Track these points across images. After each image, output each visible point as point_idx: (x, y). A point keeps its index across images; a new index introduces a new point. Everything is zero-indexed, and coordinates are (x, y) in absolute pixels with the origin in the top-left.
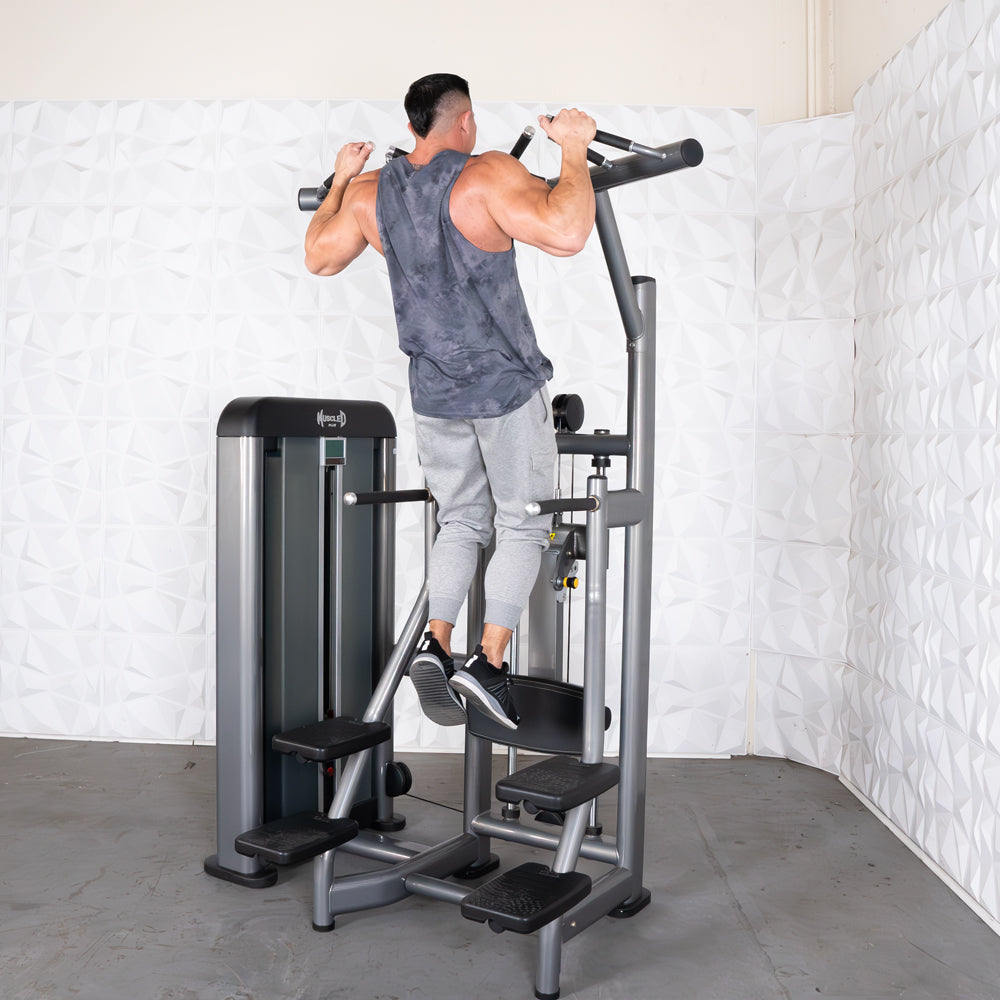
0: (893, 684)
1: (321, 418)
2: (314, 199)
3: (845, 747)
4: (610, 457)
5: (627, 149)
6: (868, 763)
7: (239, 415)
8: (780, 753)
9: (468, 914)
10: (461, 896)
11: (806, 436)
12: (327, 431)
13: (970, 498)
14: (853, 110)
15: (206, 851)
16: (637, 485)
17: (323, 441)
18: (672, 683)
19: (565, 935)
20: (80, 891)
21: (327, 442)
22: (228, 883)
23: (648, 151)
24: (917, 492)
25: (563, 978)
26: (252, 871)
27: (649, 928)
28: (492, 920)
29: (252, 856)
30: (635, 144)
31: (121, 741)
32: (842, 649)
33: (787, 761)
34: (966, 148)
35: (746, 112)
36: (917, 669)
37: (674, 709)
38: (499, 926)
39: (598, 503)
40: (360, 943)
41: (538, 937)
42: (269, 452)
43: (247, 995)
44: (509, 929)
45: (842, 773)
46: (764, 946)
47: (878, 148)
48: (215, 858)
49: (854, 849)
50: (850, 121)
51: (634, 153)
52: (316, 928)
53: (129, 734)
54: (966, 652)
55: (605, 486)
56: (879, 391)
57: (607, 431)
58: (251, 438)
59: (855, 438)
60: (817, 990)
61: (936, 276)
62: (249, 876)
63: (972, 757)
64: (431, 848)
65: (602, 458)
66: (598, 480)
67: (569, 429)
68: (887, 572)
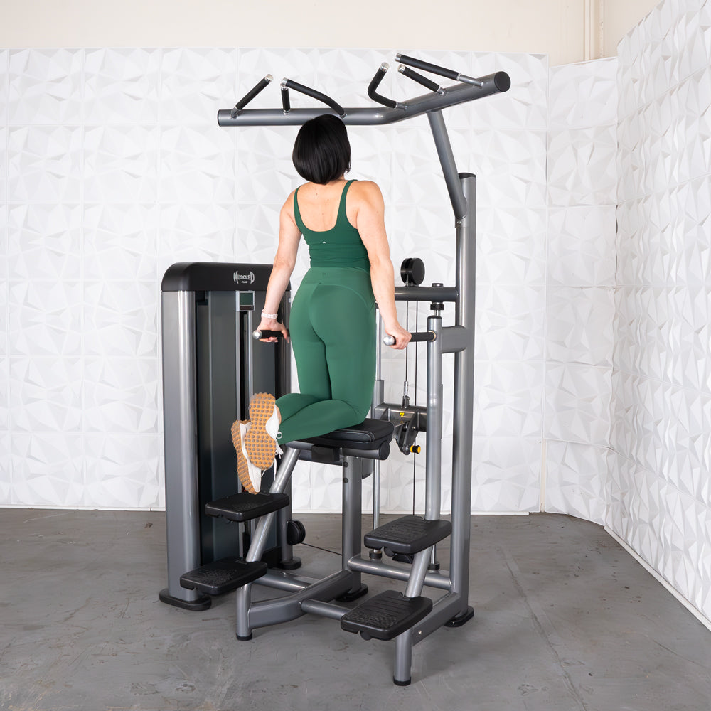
0: (642, 462)
1: (236, 277)
2: (228, 118)
3: (608, 506)
4: (444, 303)
5: (456, 79)
6: (625, 517)
7: (178, 276)
8: (564, 511)
9: (346, 627)
10: (341, 614)
11: (582, 288)
12: (241, 286)
13: (698, 332)
14: (617, 55)
15: (160, 586)
16: (463, 323)
17: (238, 293)
18: (488, 462)
19: (414, 640)
20: (71, 616)
21: (241, 294)
22: (176, 608)
23: (471, 81)
24: (660, 328)
25: (413, 670)
26: (193, 599)
27: (473, 634)
28: (362, 631)
29: (192, 589)
30: (462, 76)
31: (99, 509)
32: (607, 438)
33: (568, 516)
34: (698, 82)
35: (540, 57)
36: (659, 452)
37: (489, 481)
38: (368, 635)
39: (435, 336)
40: (270, 649)
41: (396, 642)
42: (199, 302)
43: (191, 686)
44: (375, 638)
45: (606, 524)
46: (553, 644)
47: (634, 83)
48: (167, 590)
49: (615, 577)
50: (615, 63)
51: (460, 82)
52: (239, 638)
53: (105, 505)
54: (694, 440)
55: (440, 323)
56: (634, 256)
57: (442, 284)
58: (186, 292)
59: (616, 290)
60: (590, 674)
61: (675, 174)
62: (191, 602)
63: (698, 512)
64: (319, 581)
65: (438, 303)
66: (435, 319)
67: (414, 283)
68: (639, 384)
